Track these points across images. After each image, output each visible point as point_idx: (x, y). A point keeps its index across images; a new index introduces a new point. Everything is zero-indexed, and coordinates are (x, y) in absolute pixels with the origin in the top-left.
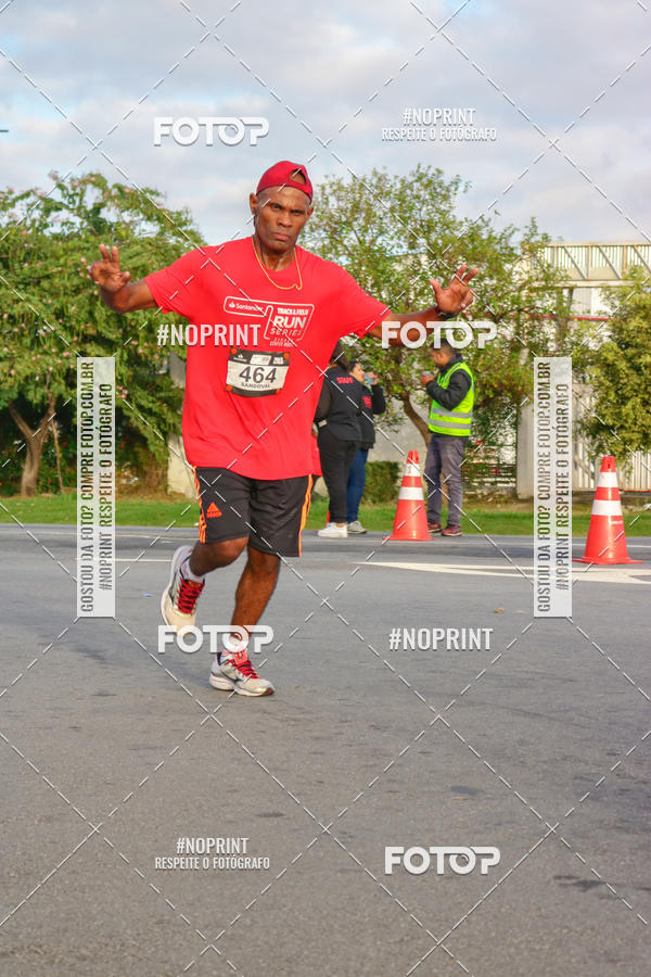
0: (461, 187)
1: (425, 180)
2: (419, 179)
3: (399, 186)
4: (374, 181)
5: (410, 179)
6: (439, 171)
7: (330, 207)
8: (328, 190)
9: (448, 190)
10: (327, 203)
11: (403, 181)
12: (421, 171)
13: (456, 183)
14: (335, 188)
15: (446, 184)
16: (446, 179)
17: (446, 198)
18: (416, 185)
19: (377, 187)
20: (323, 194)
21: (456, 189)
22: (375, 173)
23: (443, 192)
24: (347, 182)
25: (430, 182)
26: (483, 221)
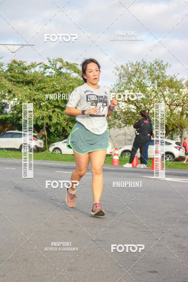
0: (168, 66)
2: (156, 63)
3: (150, 65)
4: (143, 63)
5: (153, 63)
6: (162, 61)
8: (129, 65)
9: (164, 67)
10: (128, 69)
12: (157, 61)
13: (167, 65)
14: (131, 65)
15: (164, 65)
17: (164, 69)
18: (155, 65)
19: (143, 65)
20: (127, 66)
21: (167, 66)
22: (143, 61)
23: (163, 67)
24: (134, 63)
25: (159, 64)
26: (174, 76)
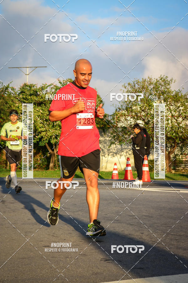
0: (173, 81)
1: (163, 79)
2: (161, 79)
3: (156, 81)
4: (149, 80)
5: (159, 79)
6: (167, 77)
7: (136, 87)
8: (135, 83)
9: (169, 82)
10: (135, 86)
11: (157, 80)
12: (162, 77)
13: (172, 80)
14: (137, 82)
15: (169, 80)
16: (169, 79)
17: (169, 84)
18: (160, 81)
19: (149, 81)
20: (134, 84)
21: (172, 82)
22: (149, 78)
23: (168, 83)
24: (141, 80)
25: (164, 80)
26: (179, 91)
